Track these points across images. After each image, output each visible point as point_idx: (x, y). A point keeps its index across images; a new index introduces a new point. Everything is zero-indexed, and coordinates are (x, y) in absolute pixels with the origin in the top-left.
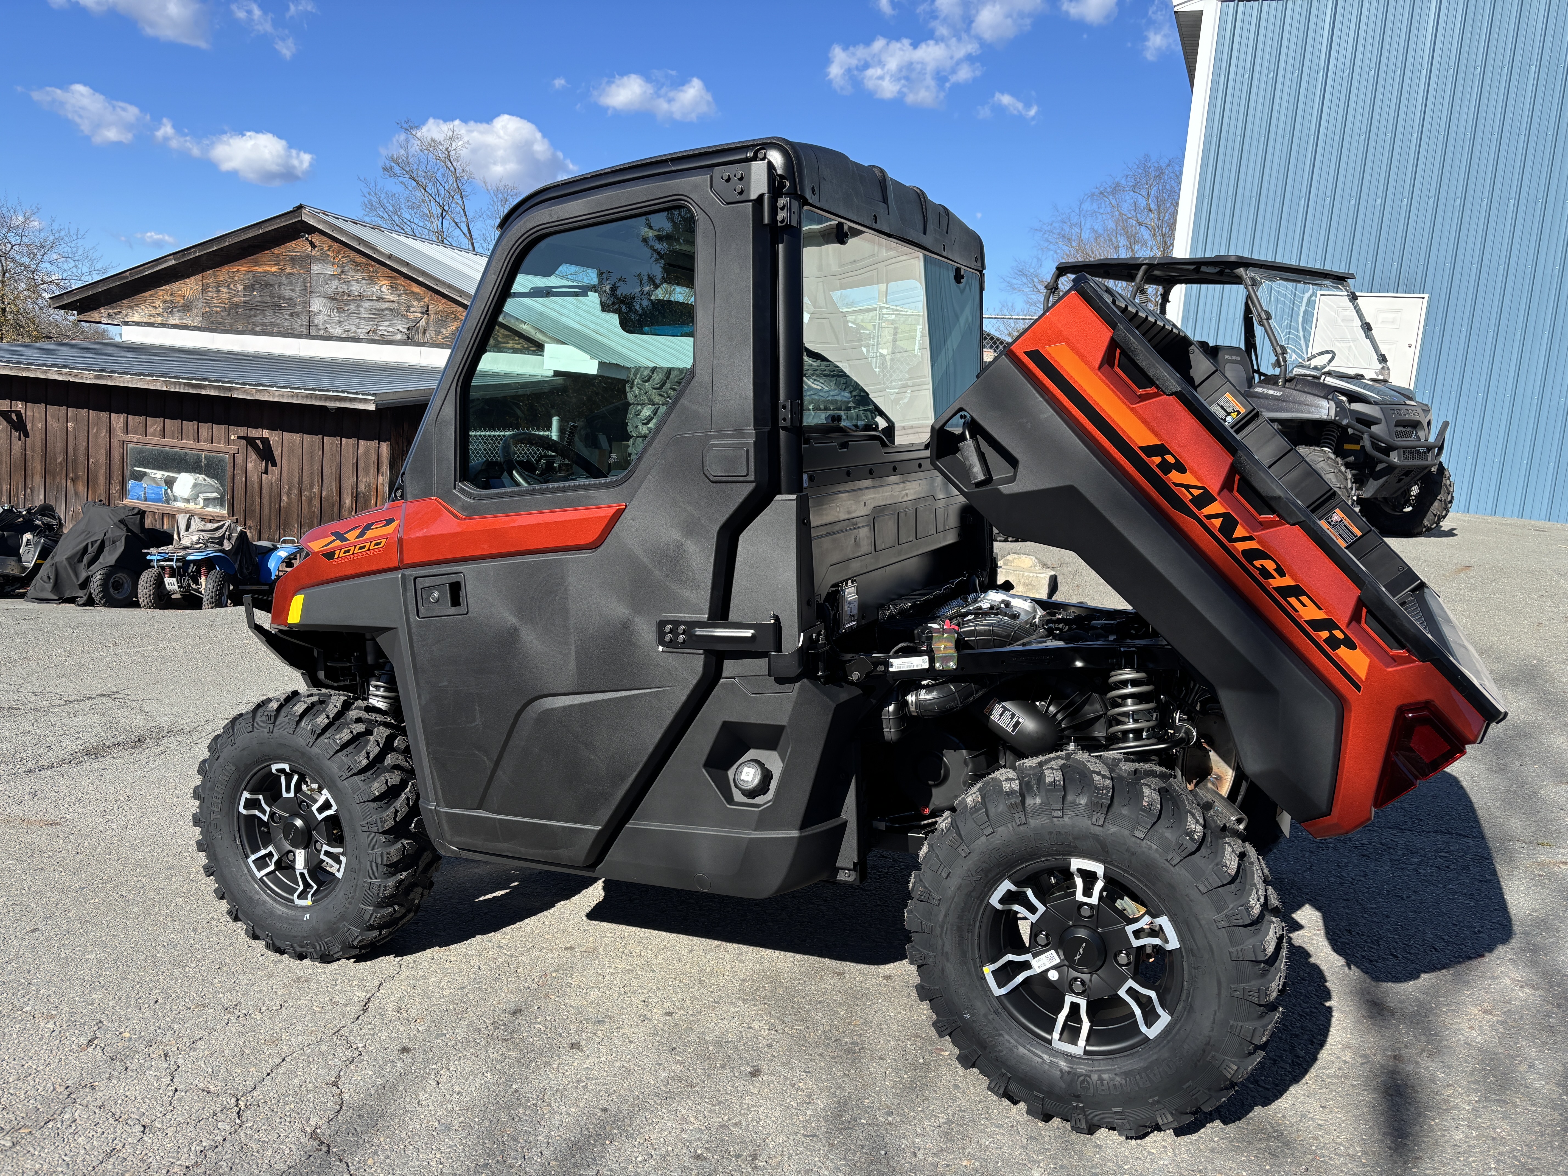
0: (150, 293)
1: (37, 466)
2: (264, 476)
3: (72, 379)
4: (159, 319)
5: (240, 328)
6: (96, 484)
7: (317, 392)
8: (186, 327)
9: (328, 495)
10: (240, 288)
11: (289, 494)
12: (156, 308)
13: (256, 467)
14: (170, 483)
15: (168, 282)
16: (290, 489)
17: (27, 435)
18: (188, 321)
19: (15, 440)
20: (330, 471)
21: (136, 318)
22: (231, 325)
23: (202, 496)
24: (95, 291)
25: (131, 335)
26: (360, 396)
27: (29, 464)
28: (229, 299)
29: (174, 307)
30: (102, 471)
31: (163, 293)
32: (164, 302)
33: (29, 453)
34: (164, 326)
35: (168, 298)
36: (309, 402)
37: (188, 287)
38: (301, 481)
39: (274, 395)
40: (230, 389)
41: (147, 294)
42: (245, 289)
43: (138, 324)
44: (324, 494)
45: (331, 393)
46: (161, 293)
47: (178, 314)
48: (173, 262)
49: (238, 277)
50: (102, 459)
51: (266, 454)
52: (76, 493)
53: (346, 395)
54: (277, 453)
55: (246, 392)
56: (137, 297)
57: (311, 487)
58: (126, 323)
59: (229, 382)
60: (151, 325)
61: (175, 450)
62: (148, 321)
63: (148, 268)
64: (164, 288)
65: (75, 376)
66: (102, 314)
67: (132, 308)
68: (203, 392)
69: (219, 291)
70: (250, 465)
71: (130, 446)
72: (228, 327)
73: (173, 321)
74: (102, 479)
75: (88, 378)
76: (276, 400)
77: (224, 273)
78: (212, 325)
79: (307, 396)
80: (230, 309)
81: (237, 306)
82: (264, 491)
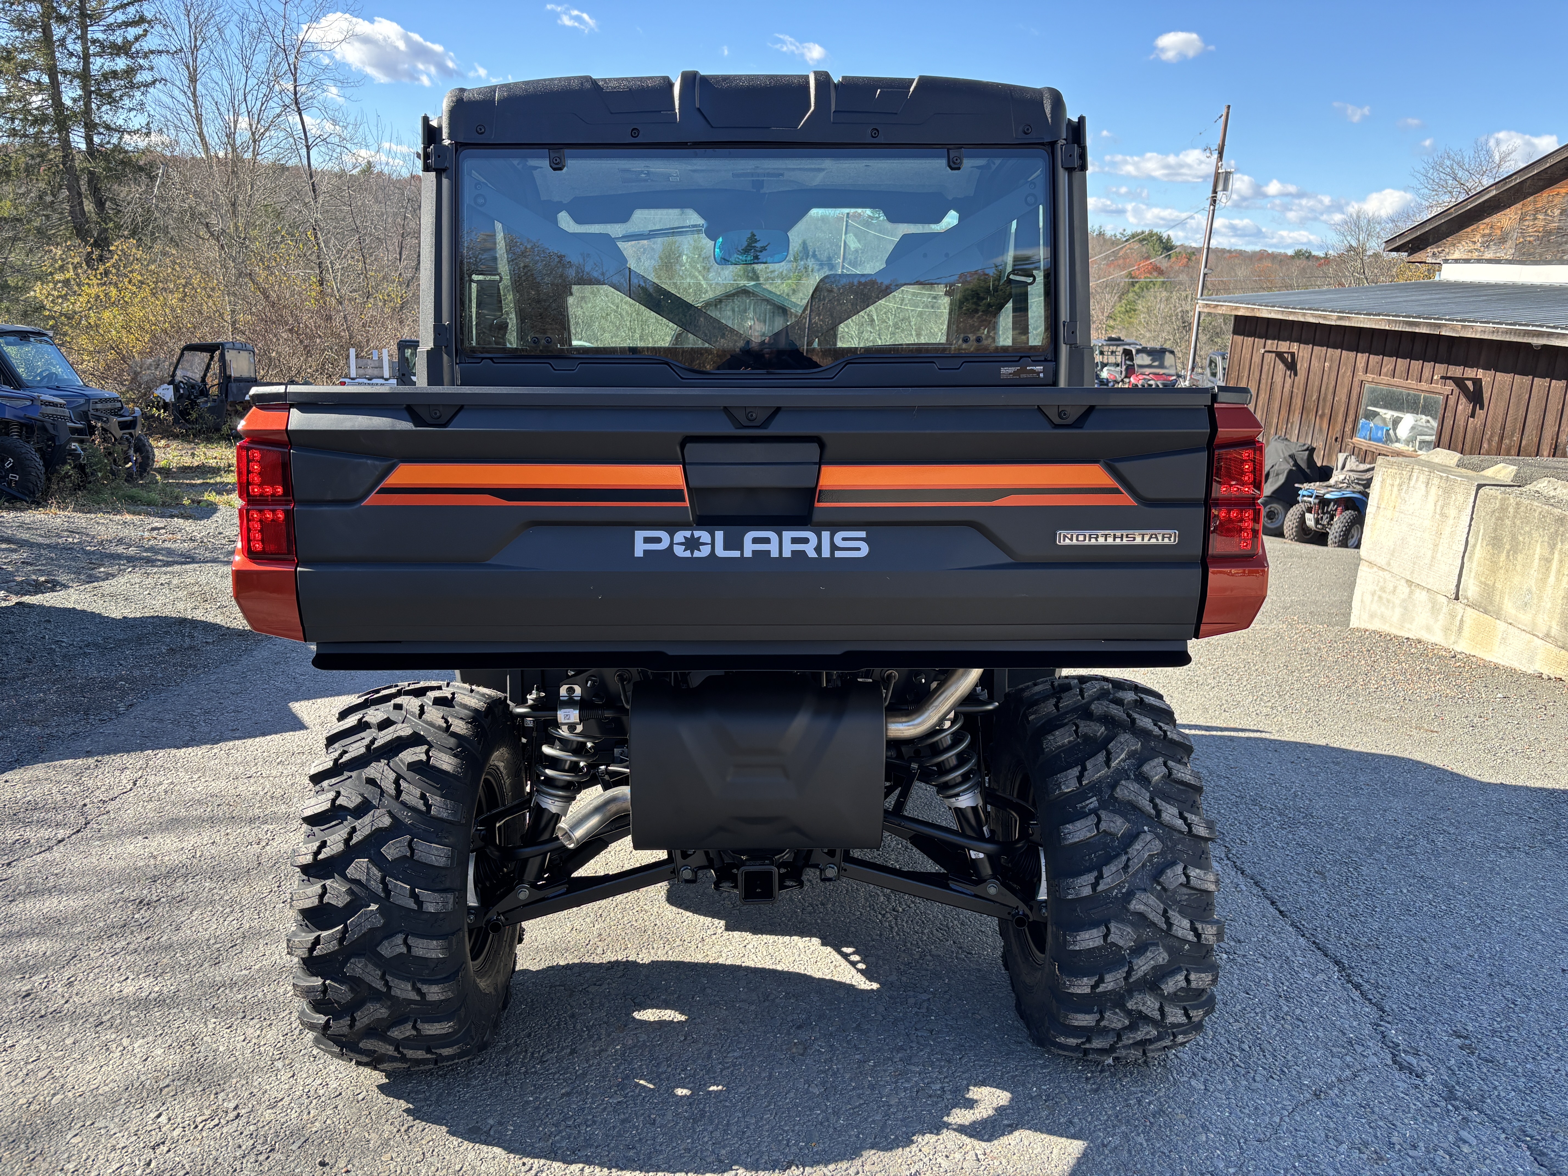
0: (1472, 227)
1: (1298, 402)
2: (1471, 419)
3: (1322, 322)
4: (1475, 255)
5: (1549, 257)
6: (1336, 421)
7: (1517, 327)
8: (1497, 261)
9: (1527, 445)
10: (1557, 212)
11: (1490, 441)
12: (1474, 243)
13: (1464, 410)
14: (1396, 422)
15: (1490, 215)
16: (1492, 436)
17: (1296, 374)
18: (1501, 255)
19: (1287, 378)
20: (1533, 417)
21: (1456, 256)
22: (1541, 255)
23: (1419, 438)
24: (1423, 231)
25: (1450, 273)
26: (1559, 331)
27: (1294, 401)
28: (1544, 226)
29: (1492, 241)
30: (1342, 410)
31: (1483, 227)
32: (1483, 236)
33: (1295, 390)
34: (1479, 261)
35: (1487, 231)
36: (1507, 338)
37: (1507, 219)
38: (1503, 428)
39: (1476, 332)
40: (1439, 326)
41: (1469, 229)
42: (1561, 214)
43: (1456, 261)
44: (1524, 443)
45: (1530, 328)
46: (1482, 227)
47: (1493, 248)
48: (1494, 193)
49: (1557, 200)
50: (1344, 398)
51: (1476, 397)
52: (1321, 429)
53: (1544, 329)
54: (1486, 396)
55: (1453, 329)
56: (1461, 233)
57: (1512, 435)
58: (1446, 261)
59: (1438, 319)
60: (1467, 261)
61: (1400, 390)
62: (1465, 257)
63: (1471, 202)
64: (1486, 221)
65: (1325, 317)
66: (1427, 255)
67: (1454, 245)
68: (1417, 330)
69: (1535, 219)
70: (1460, 407)
71: (1367, 385)
72: (1538, 258)
73: (1488, 255)
74: (1340, 418)
75: (1332, 319)
76: (1478, 336)
77: (1544, 196)
78: (1524, 257)
79: (1507, 332)
80: (1543, 236)
81: (1550, 233)
82: (1468, 436)
